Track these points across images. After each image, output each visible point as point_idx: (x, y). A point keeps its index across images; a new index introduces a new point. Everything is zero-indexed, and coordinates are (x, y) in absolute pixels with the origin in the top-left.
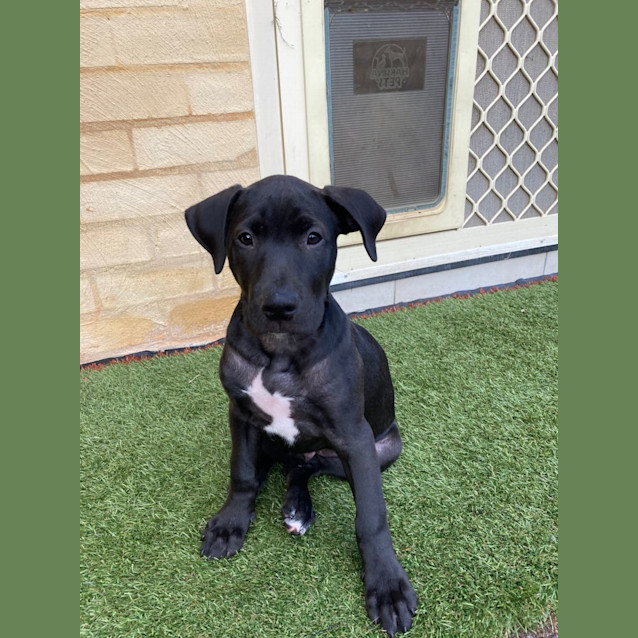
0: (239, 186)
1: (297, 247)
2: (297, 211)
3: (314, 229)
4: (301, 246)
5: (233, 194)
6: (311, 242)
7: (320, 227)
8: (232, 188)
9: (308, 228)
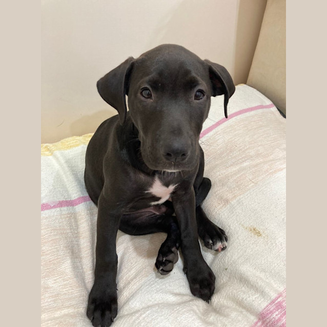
0: (131, 58)
1: (187, 101)
2: (187, 72)
3: (199, 87)
4: (190, 100)
5: (128, 66)
6: (197, 97)
7: (204, 85)
8: (127, 61)
9: (195, 86)
